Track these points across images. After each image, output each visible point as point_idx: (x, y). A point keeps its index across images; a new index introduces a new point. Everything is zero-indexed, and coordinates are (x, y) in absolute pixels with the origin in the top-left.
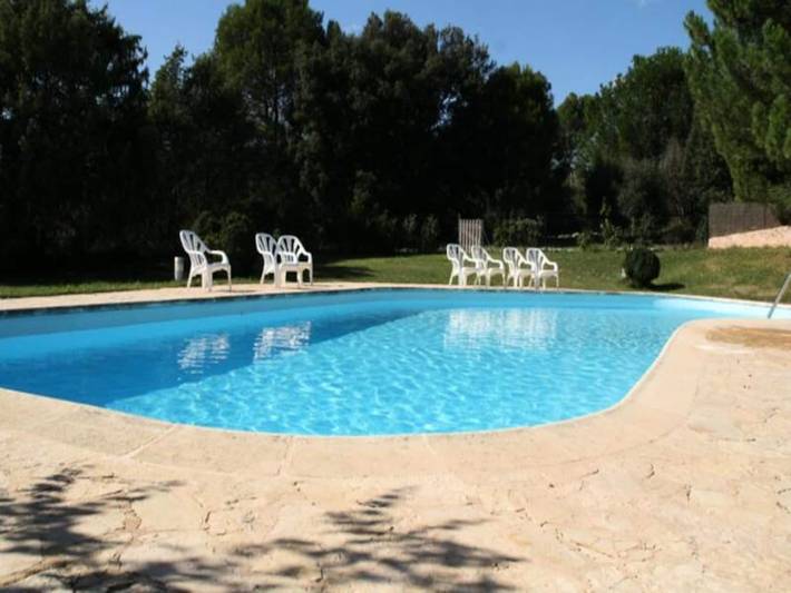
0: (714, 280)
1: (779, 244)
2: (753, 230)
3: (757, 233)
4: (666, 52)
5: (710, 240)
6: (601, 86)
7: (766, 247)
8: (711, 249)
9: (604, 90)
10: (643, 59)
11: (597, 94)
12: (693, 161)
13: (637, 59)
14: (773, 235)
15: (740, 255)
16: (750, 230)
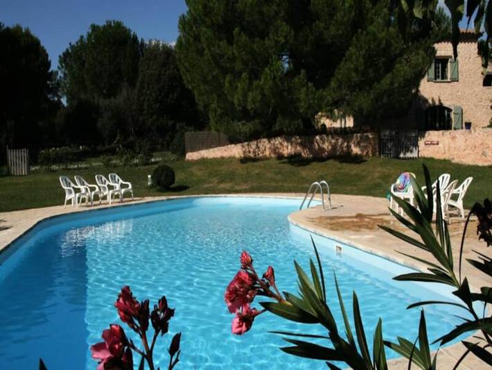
0: (204, 181)
1: (229, 155)
2: (213, 147)
3: (216, 149)
4: (112, 24)
5: (187, 155)
6: (70, 44)
7: (223, 158)
8: (188, 160)
9: (72, 47)
10: (98, 27)
11: (67, 50)
12: (142, 99)
13: (94, 28)
14: (225, 150)
15: (211, 163)
16: (211, 147)
